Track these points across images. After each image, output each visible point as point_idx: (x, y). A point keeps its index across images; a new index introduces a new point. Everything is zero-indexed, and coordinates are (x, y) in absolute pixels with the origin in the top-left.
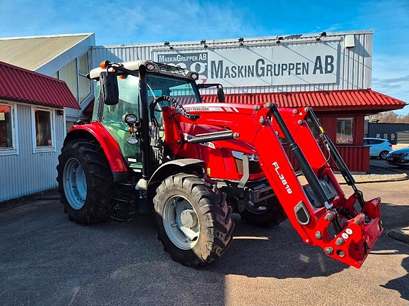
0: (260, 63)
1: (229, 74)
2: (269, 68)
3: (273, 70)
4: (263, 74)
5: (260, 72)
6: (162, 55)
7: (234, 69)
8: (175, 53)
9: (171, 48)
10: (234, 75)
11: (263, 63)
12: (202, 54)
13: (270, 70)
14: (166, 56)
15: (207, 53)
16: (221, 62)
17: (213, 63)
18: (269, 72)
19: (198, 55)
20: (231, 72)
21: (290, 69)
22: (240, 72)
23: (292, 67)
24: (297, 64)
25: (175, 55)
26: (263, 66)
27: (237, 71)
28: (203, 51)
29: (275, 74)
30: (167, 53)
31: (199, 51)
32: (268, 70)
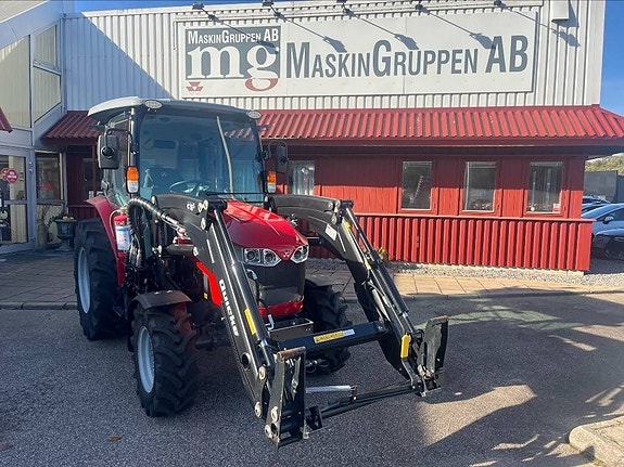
0: (383, 48)
1: (320, 70)
2: (400, 58)
3: (407, 63)
4: (387, 71)
5: (382, 67)
6: (193, 31)
7: (331, 59)
8: (218, 25)
9: (212, 17)
10: (331, 72)
11: (389, 49)
12: (270, 28)
13: (402, 64)
14: (202, 32)
15: (279, 28)
16: (306, 46)
17: (291, 46)
18: (399, 67)
19: (261, 30)
20: (325, 66)
21: (440, 62)
22: (342, 65)
23: (444, 57)
24: (455, 52)
25: (219, 31)
26: (387, 54)
27: (336, 64)
28: (273, 23)
29: (411, 72)
30: (203, 25)
31: (265, 23)
32: (396, 63)
